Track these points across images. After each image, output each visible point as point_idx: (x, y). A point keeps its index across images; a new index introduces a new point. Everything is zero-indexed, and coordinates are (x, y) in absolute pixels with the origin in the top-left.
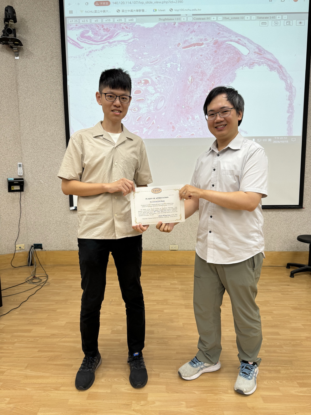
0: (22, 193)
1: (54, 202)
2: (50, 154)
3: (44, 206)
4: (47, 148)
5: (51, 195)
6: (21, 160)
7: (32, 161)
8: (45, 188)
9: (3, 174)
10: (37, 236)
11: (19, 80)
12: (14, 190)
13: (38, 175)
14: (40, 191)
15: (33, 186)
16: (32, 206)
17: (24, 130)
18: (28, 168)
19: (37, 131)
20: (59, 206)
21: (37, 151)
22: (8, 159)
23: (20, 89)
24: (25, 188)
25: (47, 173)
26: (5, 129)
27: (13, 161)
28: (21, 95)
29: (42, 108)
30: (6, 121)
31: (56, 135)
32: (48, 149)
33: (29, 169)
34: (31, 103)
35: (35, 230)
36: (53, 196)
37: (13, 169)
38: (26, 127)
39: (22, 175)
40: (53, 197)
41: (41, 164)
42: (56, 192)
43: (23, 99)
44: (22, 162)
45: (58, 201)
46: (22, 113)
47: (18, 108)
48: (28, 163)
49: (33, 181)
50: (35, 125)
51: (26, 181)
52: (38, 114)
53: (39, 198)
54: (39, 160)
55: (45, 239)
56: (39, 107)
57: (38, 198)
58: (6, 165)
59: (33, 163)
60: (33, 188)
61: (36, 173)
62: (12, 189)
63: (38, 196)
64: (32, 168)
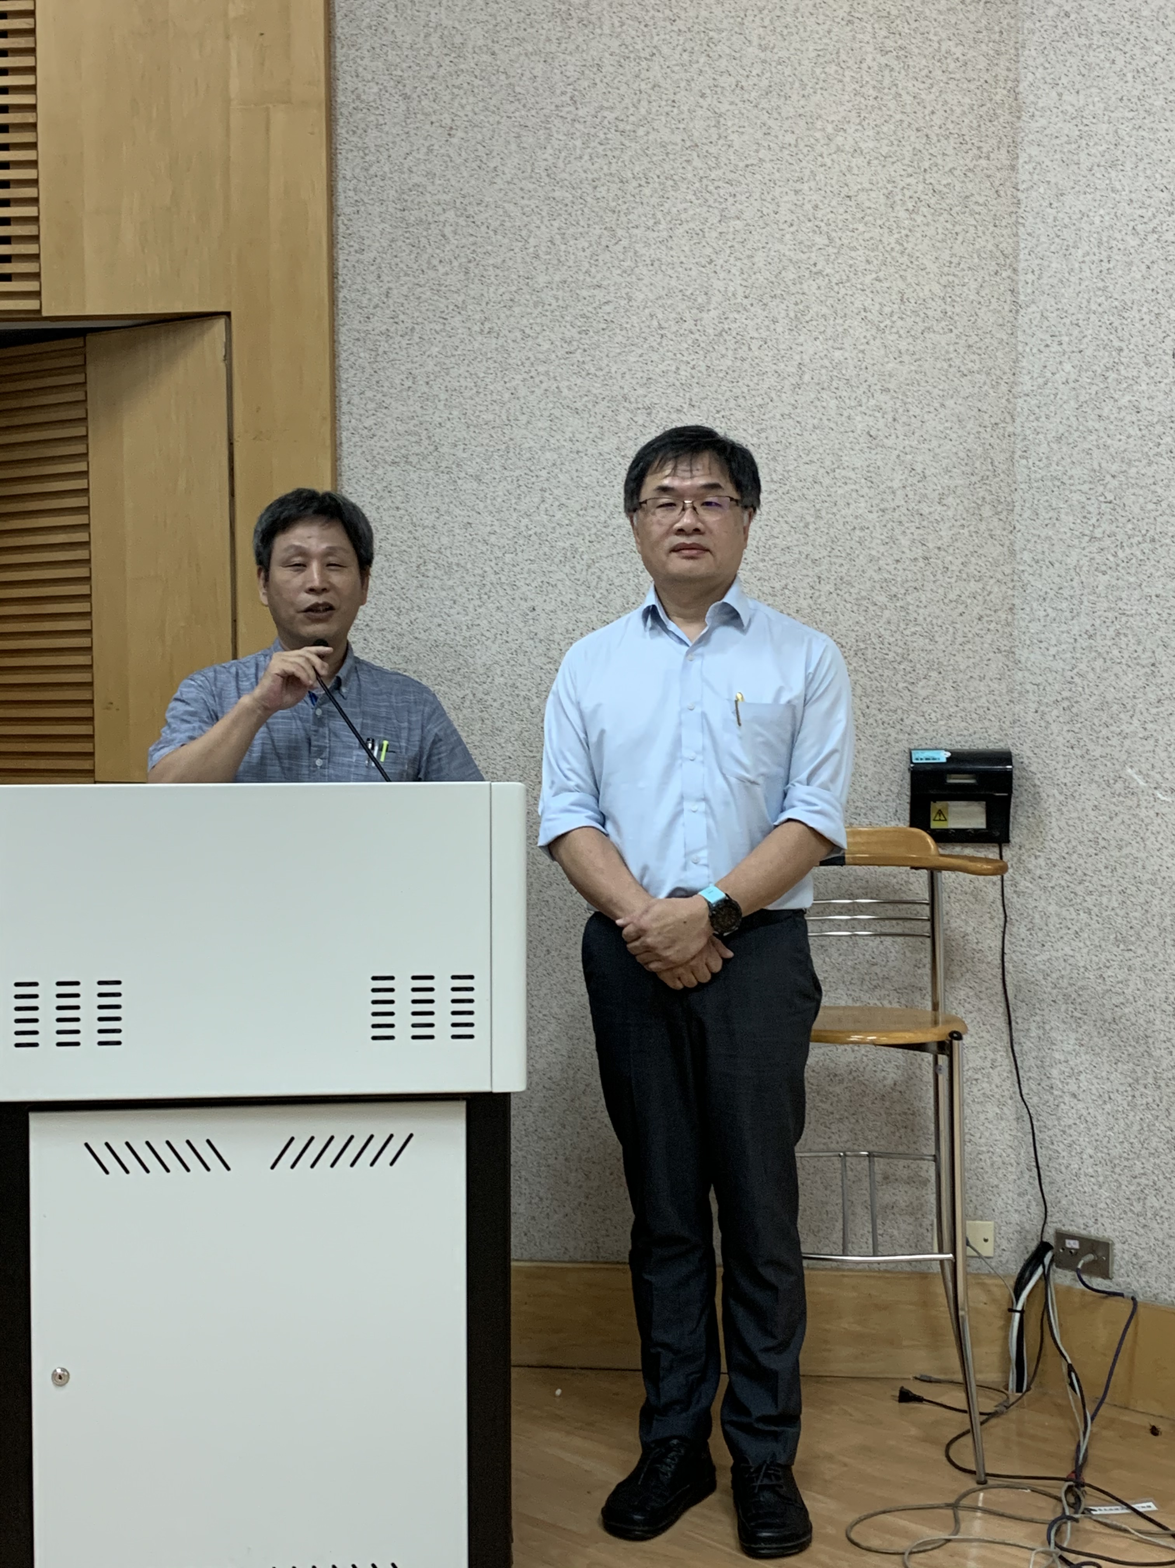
3: (1137, 962)
6: (1008, 624)
7: (1075, 631)
8: (1155, 828)
9: (887, 720)
10: (1082, 1178)
11: (1030, 77)
12: (948, 830)
13: (1113, 728)
14: (1120, 849)
15: (1076, 810)
16: (1060, 954)
17: (1037, 419)
18: (1050, 677)
19: (1123, 413)
21: (1115, 555)
22: (920, 618)
23: (1031, 137)
24: (1021, 823)
26: (916, 423)
27: (951, 630)
28: (1036, 177)
30: (926, 366)
33: (1057, 687)
34: (1097, 220)
35: (1070, 1127)
37: (948, 685)
38: (1056, 395)
41: (1140, 649)
43: (1045, 204)
46: (1033, 302)
47: (1010, 272)
48: (1054, 642)
49: (1078, 769)
50: (1112, 375)
51: (1033, 769)
52: (1136, 297)
53: (1110, 900)
54: (1124, 619)
55: (1137, 1207)
56: (1152, 238)
57: (1104, 900)
58: (906, 663)
59: (1083, 642)
60: (1070, 822)
61: (1097, 713)
62: (934, 825)
63: (1104, 883)
64: (1077, 680)
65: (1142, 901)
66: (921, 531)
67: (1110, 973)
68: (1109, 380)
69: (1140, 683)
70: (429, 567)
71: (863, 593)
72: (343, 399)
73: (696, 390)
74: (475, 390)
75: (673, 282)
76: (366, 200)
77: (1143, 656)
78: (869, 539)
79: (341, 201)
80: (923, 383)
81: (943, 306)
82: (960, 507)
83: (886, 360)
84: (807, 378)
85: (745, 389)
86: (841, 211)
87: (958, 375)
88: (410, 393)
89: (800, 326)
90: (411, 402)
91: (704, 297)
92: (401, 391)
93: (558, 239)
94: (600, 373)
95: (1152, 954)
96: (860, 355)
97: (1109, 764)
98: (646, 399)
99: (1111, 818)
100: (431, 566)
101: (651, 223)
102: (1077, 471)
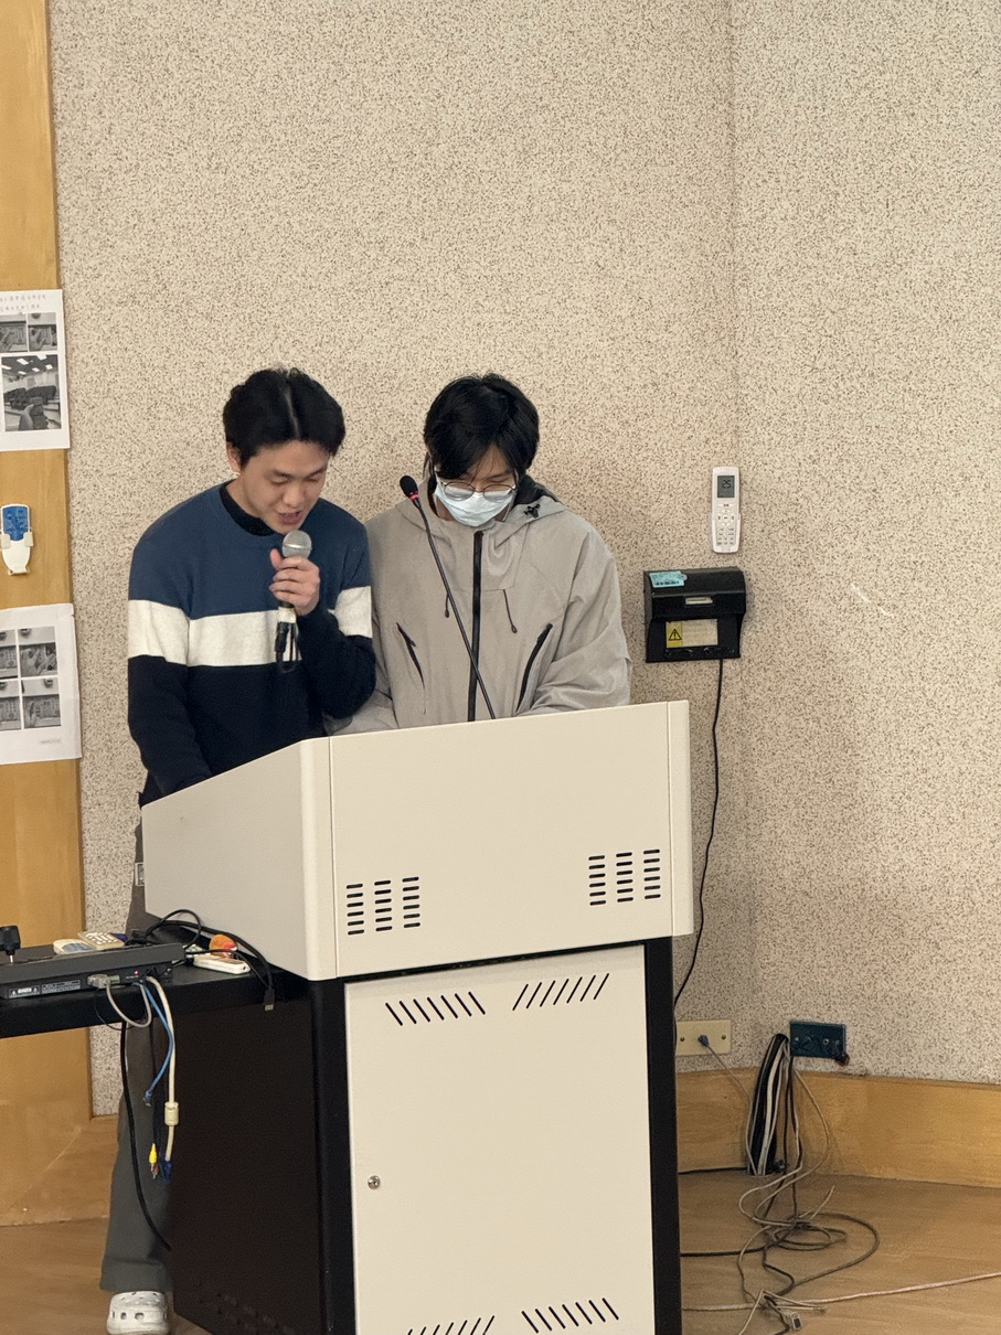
0: (728, 663)
1: (931, 738)
2: (918, 413)
3: (865, 766)
4: (901, 367)
5: (919, 693)
6: (733, 446)
7: (800, 455)
8: (880, 642)
9: (621, 543)
10: (815, 969)
12: (683, 649)
13: (839, 548)
14: (847, 662)
15: (804, 625)
16: (791, 761)
17: (757, 250)
18: (776, 498)
19: (841, 254)
20: (964, 769)
21: (836, 386)
22: (652, 444)
24: (750, 637)
25: (893, 541)
26: (642, 253)
27: (680, 453)
28: (749, 18)
29: (884, 105)
30: (650, 197)
31: (962, 283)
32: (907, 378)
33: (783, 508)
34: (812, 69)
35: (803, 923)
36: (930, 695)
37: (679, 507)
38: (775, 230)
39: (734, 548)
40: (930, 703)
41: (862, 477)
42: (949, 672)
43: (760, 44)
44: (735, 460)
45: (958, 731)
46: (749, 137)
47: (725, 106)
48: (779, 465)
49: (805, 587)
50: (830, 218)
52: (851, 146)
53: (838, 709)
54: (846, 447)
55: (869, 992)
56: (864, 93)
57: (833, 709)
58: (639, 487)
59: (807, 467)
60: (799, 636)
61: (822, 534)
62: (670, 644)
63: (832, 694)
64: (801, 501)
65: (869, 709)
66: (649, 358)
67: (839, 778)
68: (827, 221)
69: (862, 508)
70: (160, 409)
71: (597, 421)
72: (66, 238)
73: (427, 223)
74: (204, 226)
75: (403, 117)
76: (84, 34)
77: (864, 482)
78: (601, 367)
79: (58, 37)
80: (647, 215)
81: (664, 139)
82: (685, 334)
83: (612, 192)
84: (536, 209)
85: (477, 223)
86: (565, 45)
87: (680, 206)
88: (136, 230)
89: (528, 160)
90: (137, 240)
91: (434, 132)
92: (127, 229)
93: (284, 74)
94: (330, 208)
95: (879, 758)
96: (587, 187)
97: (834, 582)
98: (379, 233)
99: (838, 633)
100: (162, 408)
101: (378, 57)
102: (797, 304)
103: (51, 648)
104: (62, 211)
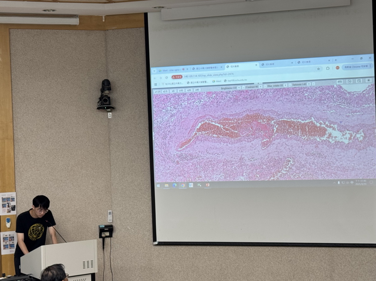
0: (111, 238)
1: (139, 248)
2: (136, 202)
3: (130, 252)
4: (134, 196)
6: (111, 208)
8: (132, 234)
9: (96, 222)
11: (111, 136)
13: (126, 222)
14: (127, 237)
15: (121, 232)
16: (120, 252)
17: (114, 181)
18: (117, 215)
19: (125, 181)
20: (143, 252)
21: (125, 199)
22: (100, 208)
23: (111, 144)
24: (114, 234)
25: (133, 220)
26: (98, 181)
27: (104, 209)
28: (112, 149)
29: (131, 161)
31: (142, 184)
34: (121, 156)
35: (121, 275)
37: (104, 216)
38: (116, 178)
39: (111, 222)
40: (139, 242)
41: (129, 211)
42: (141, 238)
43: (114, 153)
45: (143, 246)
46: (113, 165)
47: (109, 161)
48: (117, 210)
49: (121, 227)
51: (115, 227)
52: (126, 166)
53: (126, 244)
54: (127, 207)
59: (121, 210)
61: (124, 219)
62: (102, 236)
66: (99, 196)
68: (123, 177)
69: (129, 216)
72: (16, 180)
73: (68, 178)
74: (36, 179)
75: (64, 163)
76: (19, 152)
78: (92, 197)
79: (15, 153)
80: (99, 176)
81: (101, 166)
83: (94, 173)
84: (83, 176)
86: (87, 153)
87: (103, 175)
89: (82, 169)
91: (69, 165)
92: (25, 179)
93: (48, 157)
94: (54, 176)
96: (90, 172)
97: (125, 226)
98: (61, 179)
99: (126, 233)
100: (30, 204)
101: (61, 155)
102: (120, 188)
103: (13, 237)
104: (16, 177)
